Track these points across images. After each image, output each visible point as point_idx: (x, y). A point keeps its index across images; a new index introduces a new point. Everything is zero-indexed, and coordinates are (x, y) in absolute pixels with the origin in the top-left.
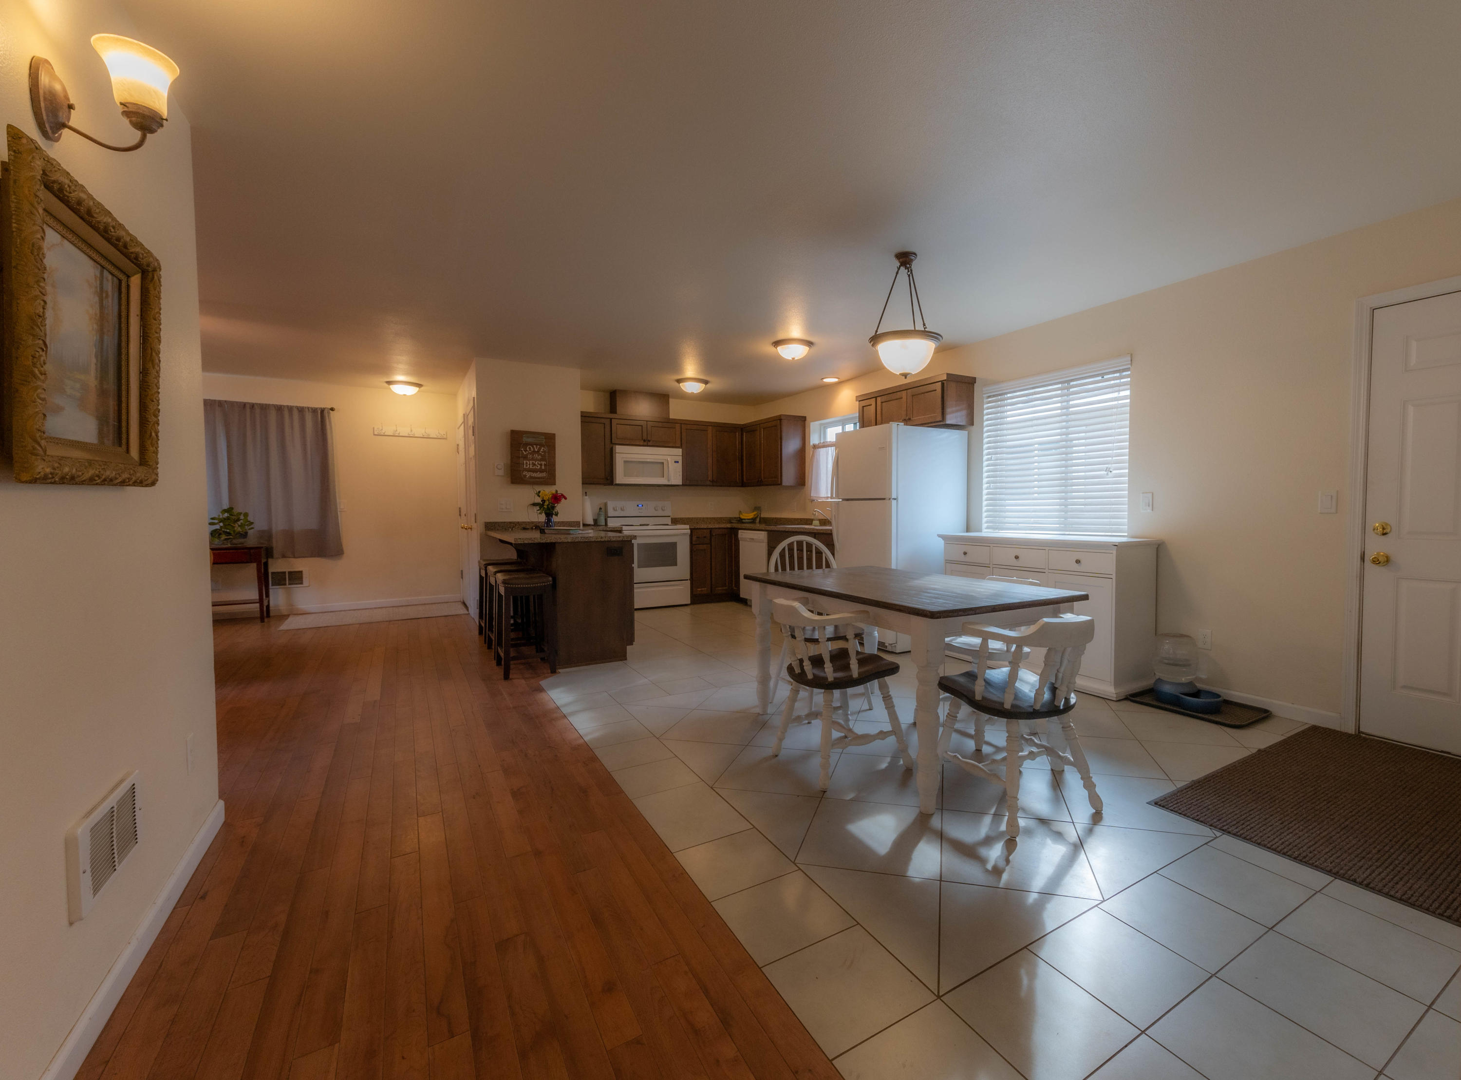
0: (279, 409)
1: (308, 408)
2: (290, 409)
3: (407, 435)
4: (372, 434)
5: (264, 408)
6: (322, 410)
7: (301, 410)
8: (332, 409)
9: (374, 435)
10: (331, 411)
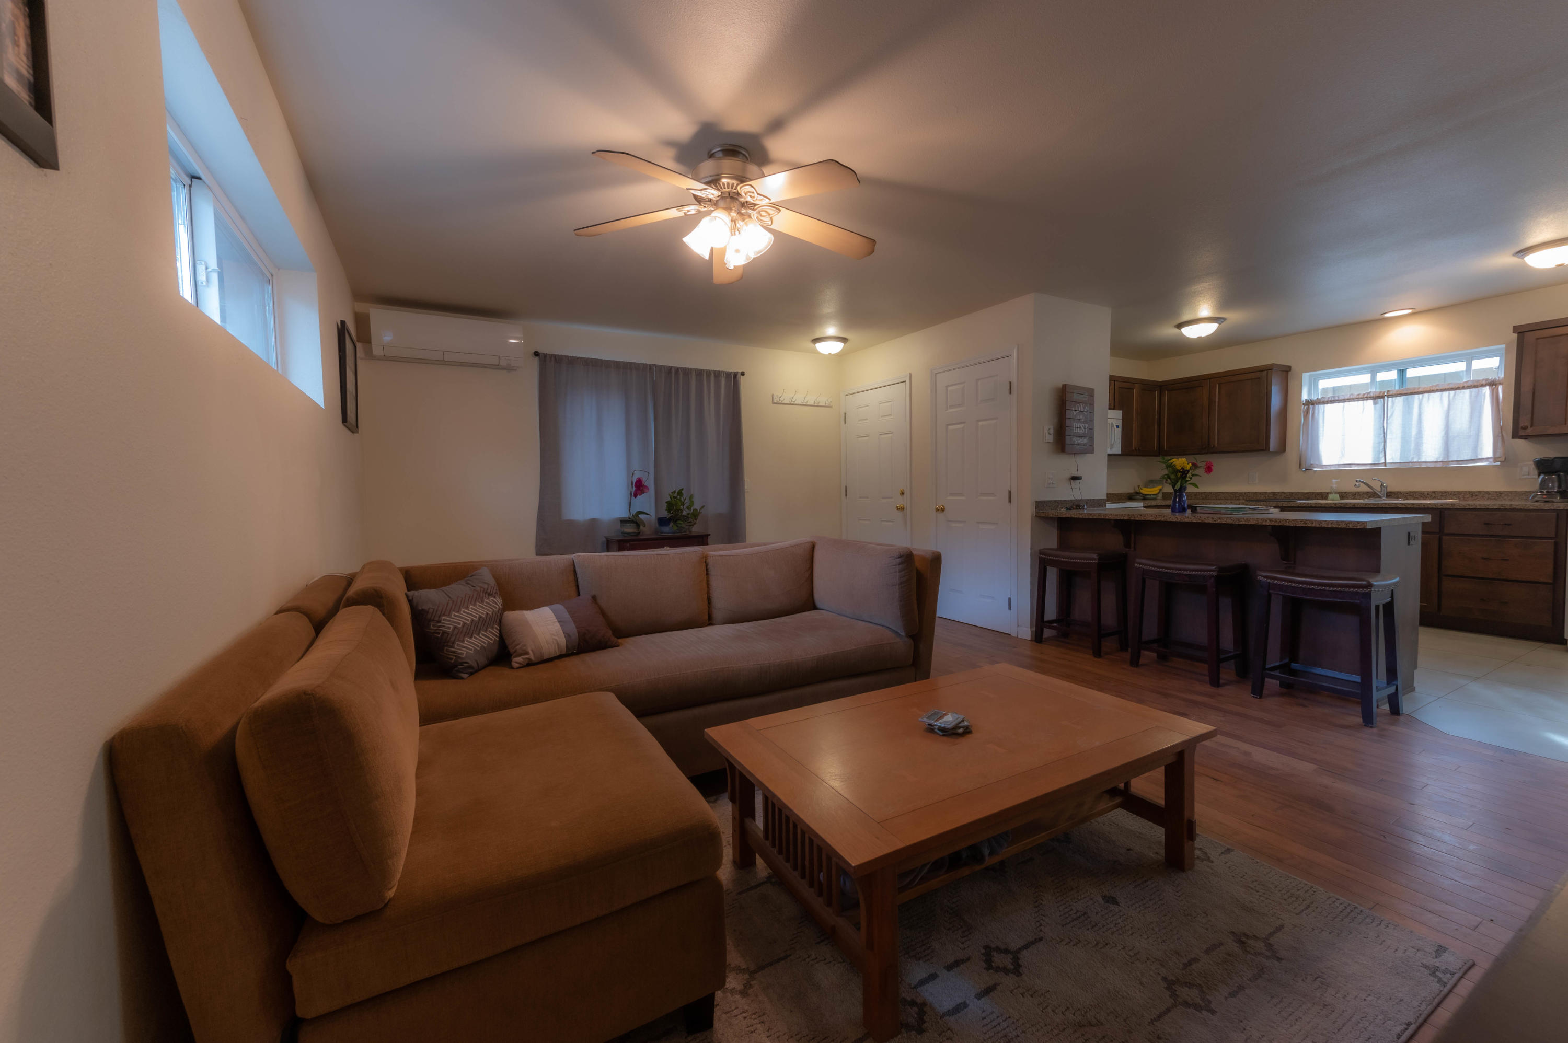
0: (699, 373)
1: (724, 372)
2: (709, 373)
3: (812, 404)
4: (771, 402)
5: (687, 372)
6: (736, 375)
7: (717, 374)
8: (743, 374)
9: (773, 403)
10: (741, 376)
